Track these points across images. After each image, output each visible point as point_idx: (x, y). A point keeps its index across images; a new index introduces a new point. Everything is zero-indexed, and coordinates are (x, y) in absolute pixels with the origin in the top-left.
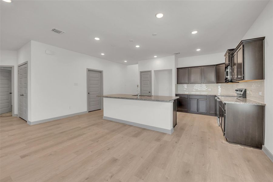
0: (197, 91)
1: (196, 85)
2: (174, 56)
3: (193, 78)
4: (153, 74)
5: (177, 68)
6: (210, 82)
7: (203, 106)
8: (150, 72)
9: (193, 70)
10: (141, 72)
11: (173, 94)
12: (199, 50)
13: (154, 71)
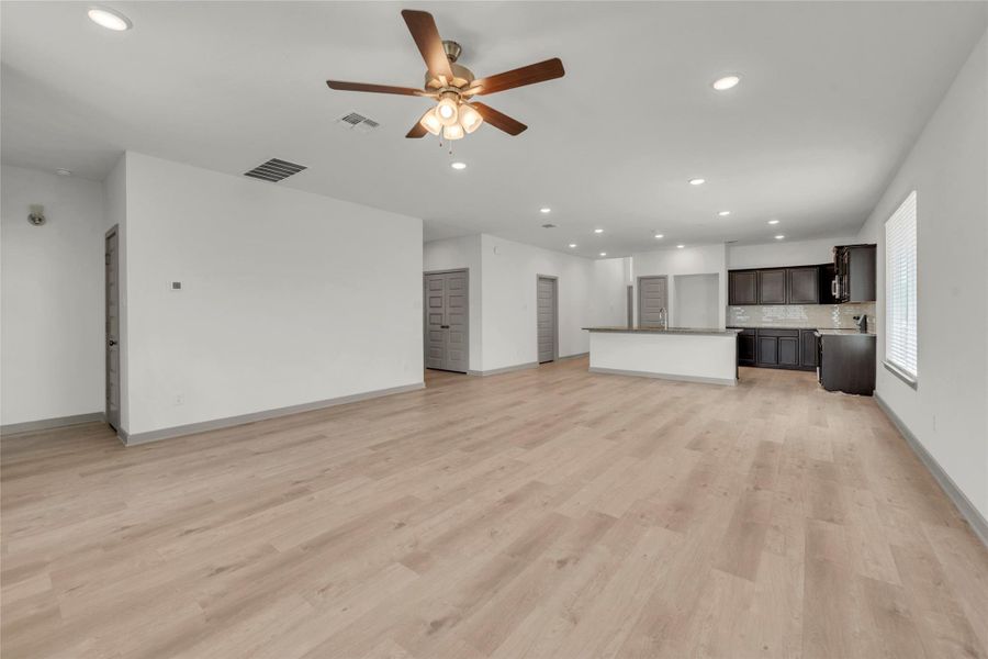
0: (775, 319)
1: (775, 308)
2: (724, 245)
3: (767, 291)
4: (671, 283)
5: (729, 271)
6: (804, 302)
7: (788, 353)
8: (664, 278)
9: (766, 275)
10: (641, 280)
11: (722, 326)
12: (779, 237)
13: (675, 277)
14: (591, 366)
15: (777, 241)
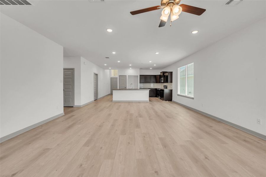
2: (139, 69)
5: (140, 75)
8: (126, 76)
9: (147, 77)
10: (120, 76)
11: (139, 88)
12: (151, 68)
13: (128, 76)
14: (113, 100)
15: (150, 69)
